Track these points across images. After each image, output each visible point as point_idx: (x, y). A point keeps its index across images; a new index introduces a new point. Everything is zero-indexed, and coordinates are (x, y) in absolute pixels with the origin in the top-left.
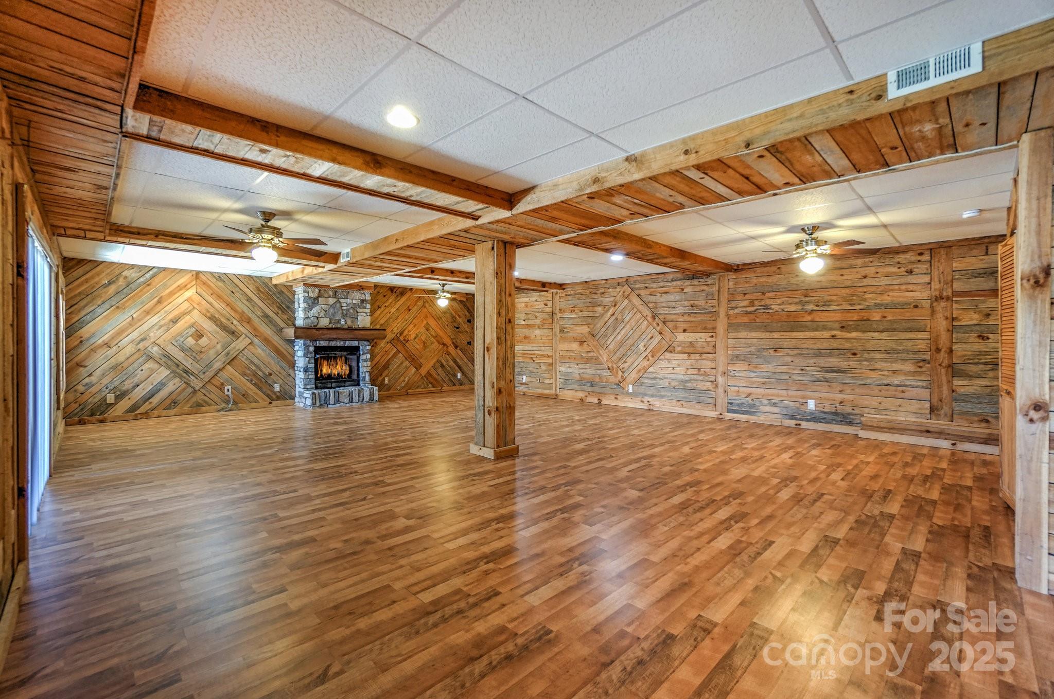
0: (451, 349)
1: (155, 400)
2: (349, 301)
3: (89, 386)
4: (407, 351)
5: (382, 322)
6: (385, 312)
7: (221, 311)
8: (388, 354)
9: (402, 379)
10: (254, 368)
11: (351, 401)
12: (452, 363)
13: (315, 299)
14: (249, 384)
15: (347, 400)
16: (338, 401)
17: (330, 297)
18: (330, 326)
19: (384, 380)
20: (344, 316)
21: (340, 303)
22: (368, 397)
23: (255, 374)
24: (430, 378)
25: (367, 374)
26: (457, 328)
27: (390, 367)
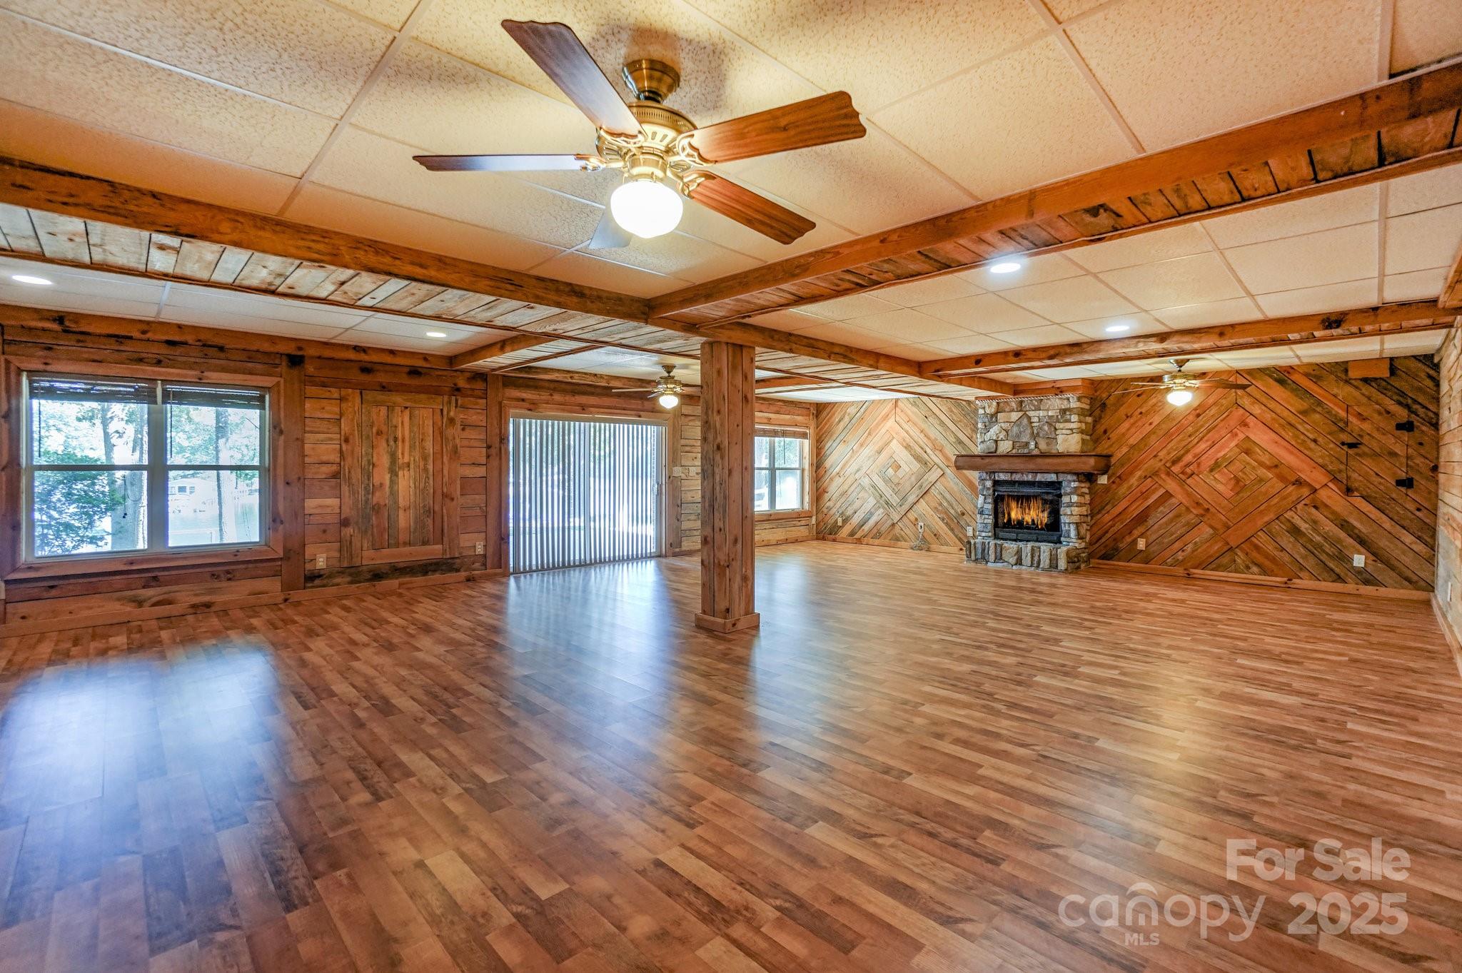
0: (1331, 496)
1: (866, 528)
2: (1041, 413)
3: (829, 509)
4: (1189, 495)
5: (1132, 441)
6: (1140, 423)
7: (916, 439)
8: (1146, 499)
9: (1177, 545)
10: (945, 504)
11: (1019, 562)
12: (1330, 527)
13: (992, 416)
14: (941, 523)
15: (1013, 560)
16: (999, 558)
17: (1013, 411)
18: (1014, 451)
19: (1135, 542)
20: (1034, 436)
21: (1029, 418)
22: (1048, 561)
23: (946, 512)
24: (1255, 554)
25: (1072, 527)
26: (1351, 446)
27: (1150, 522)
